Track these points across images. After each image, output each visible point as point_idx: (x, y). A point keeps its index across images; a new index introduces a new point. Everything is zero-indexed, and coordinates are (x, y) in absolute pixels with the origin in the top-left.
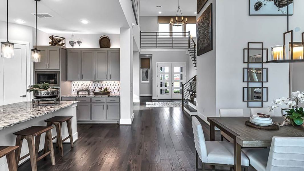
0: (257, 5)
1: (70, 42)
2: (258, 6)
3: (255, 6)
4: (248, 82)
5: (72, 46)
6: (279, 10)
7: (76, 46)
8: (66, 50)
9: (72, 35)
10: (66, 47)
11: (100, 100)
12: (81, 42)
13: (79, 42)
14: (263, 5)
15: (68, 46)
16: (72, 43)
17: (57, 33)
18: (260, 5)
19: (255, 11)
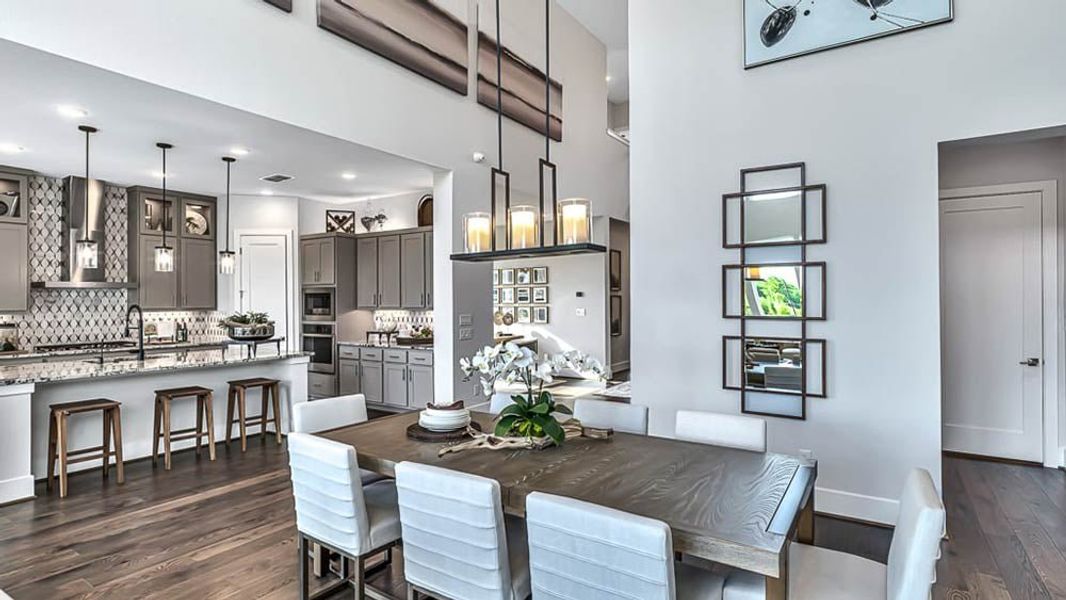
0: (773, 22)
1: (362, 219)
2: (777, 24)
3: (763, 28)
4: (743, 318)
5: (368, 228)
6: (874, 18)
7: (376, 228)
8: (356, 239)
9: (369, 203)
10: (357, 232)
11: (397, 357)
12: (384, 217)
13: (380, 218)
14: (800, 15)
15: (360, 230)
16: (367, 222)
17: (340, 203)
18: (788, 19)
19: (764, 47)
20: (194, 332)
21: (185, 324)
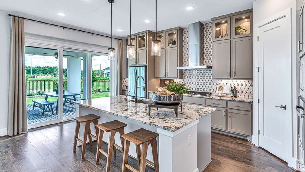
20: (240, 92)
21: (235, 87)
